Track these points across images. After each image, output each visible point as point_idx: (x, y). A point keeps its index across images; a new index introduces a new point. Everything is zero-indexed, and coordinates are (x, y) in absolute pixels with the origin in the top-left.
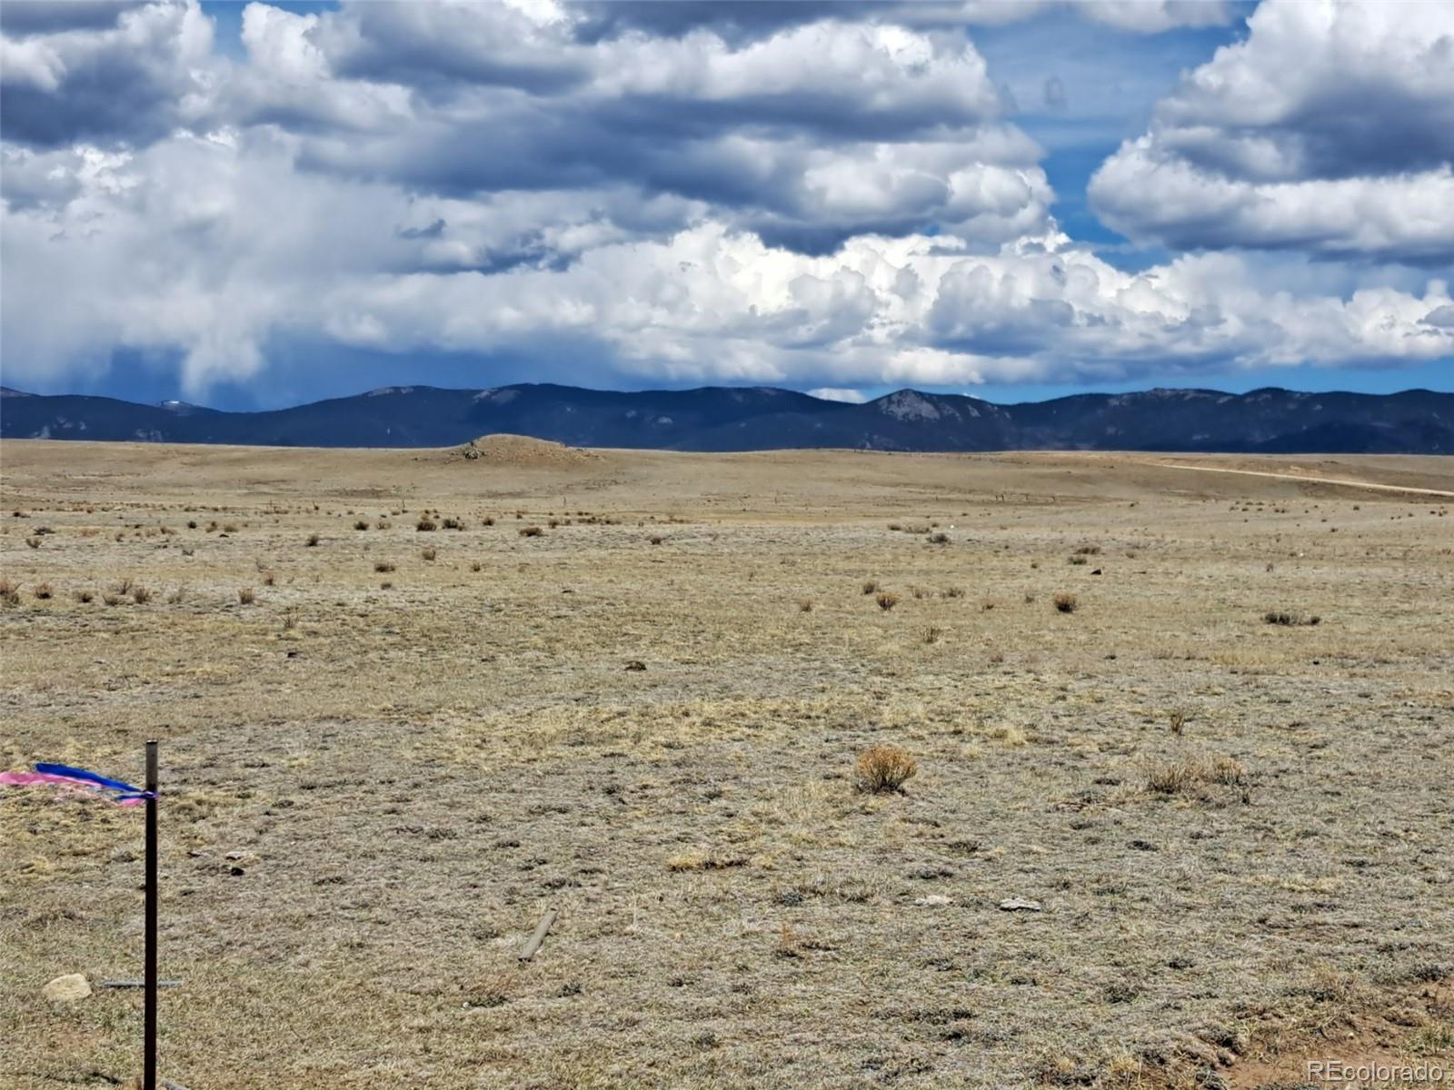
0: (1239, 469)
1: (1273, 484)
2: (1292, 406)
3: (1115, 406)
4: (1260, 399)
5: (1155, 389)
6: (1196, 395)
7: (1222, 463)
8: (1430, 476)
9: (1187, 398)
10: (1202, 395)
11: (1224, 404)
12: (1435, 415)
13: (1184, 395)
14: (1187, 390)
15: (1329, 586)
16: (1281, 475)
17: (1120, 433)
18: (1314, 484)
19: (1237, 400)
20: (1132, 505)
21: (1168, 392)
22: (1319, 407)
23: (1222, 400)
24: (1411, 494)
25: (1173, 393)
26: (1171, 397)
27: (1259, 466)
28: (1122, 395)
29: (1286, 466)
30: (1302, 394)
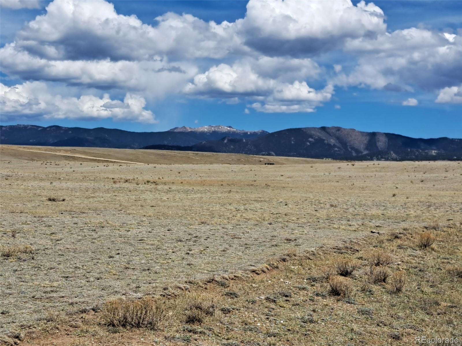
0: (45, 151)
1: (56, 156)
2: (62, 132)
3: (4, 130)
4: (52, 129)
5: (18, 125)
6: (31, 127)
7: (39, 149)
8: (104, 154)
9: (28, 128)
10: (33, 127)
11: (40, 130)
12: (106, 136)
13: (27, 127)
14: (28, 125)
15: (70, 189)
16: (58, 154)
17: (6, 139)
18: (68, 156)
19: (44, 129)
20: (9, 162)
21: (22, 126)
22: (70, 132)
23: (40, 129)
24: (99, 160)
25: (24, 126)
26: (23, 127)
27: (51, 150)
28: (7, 126)
29: (60, 150)
30: (65, 128)
